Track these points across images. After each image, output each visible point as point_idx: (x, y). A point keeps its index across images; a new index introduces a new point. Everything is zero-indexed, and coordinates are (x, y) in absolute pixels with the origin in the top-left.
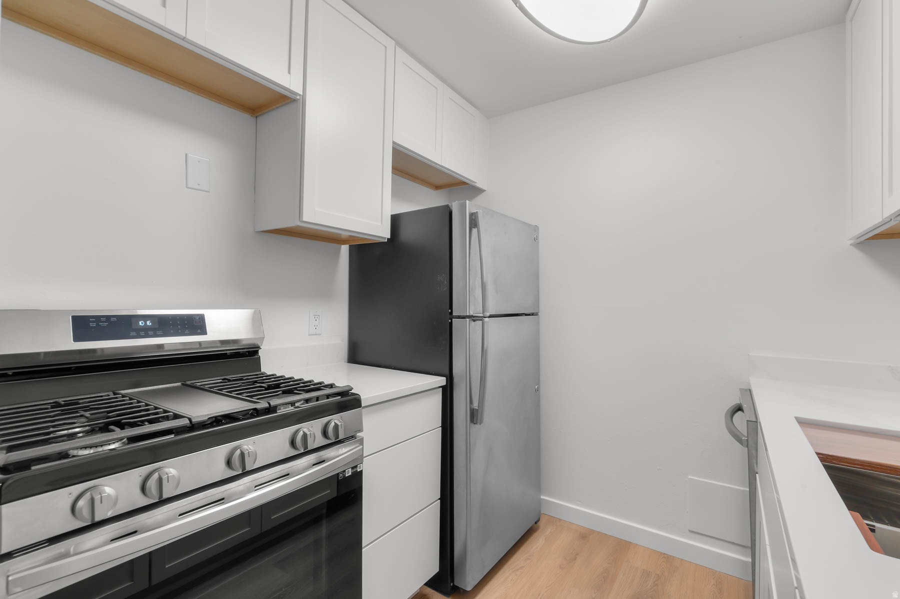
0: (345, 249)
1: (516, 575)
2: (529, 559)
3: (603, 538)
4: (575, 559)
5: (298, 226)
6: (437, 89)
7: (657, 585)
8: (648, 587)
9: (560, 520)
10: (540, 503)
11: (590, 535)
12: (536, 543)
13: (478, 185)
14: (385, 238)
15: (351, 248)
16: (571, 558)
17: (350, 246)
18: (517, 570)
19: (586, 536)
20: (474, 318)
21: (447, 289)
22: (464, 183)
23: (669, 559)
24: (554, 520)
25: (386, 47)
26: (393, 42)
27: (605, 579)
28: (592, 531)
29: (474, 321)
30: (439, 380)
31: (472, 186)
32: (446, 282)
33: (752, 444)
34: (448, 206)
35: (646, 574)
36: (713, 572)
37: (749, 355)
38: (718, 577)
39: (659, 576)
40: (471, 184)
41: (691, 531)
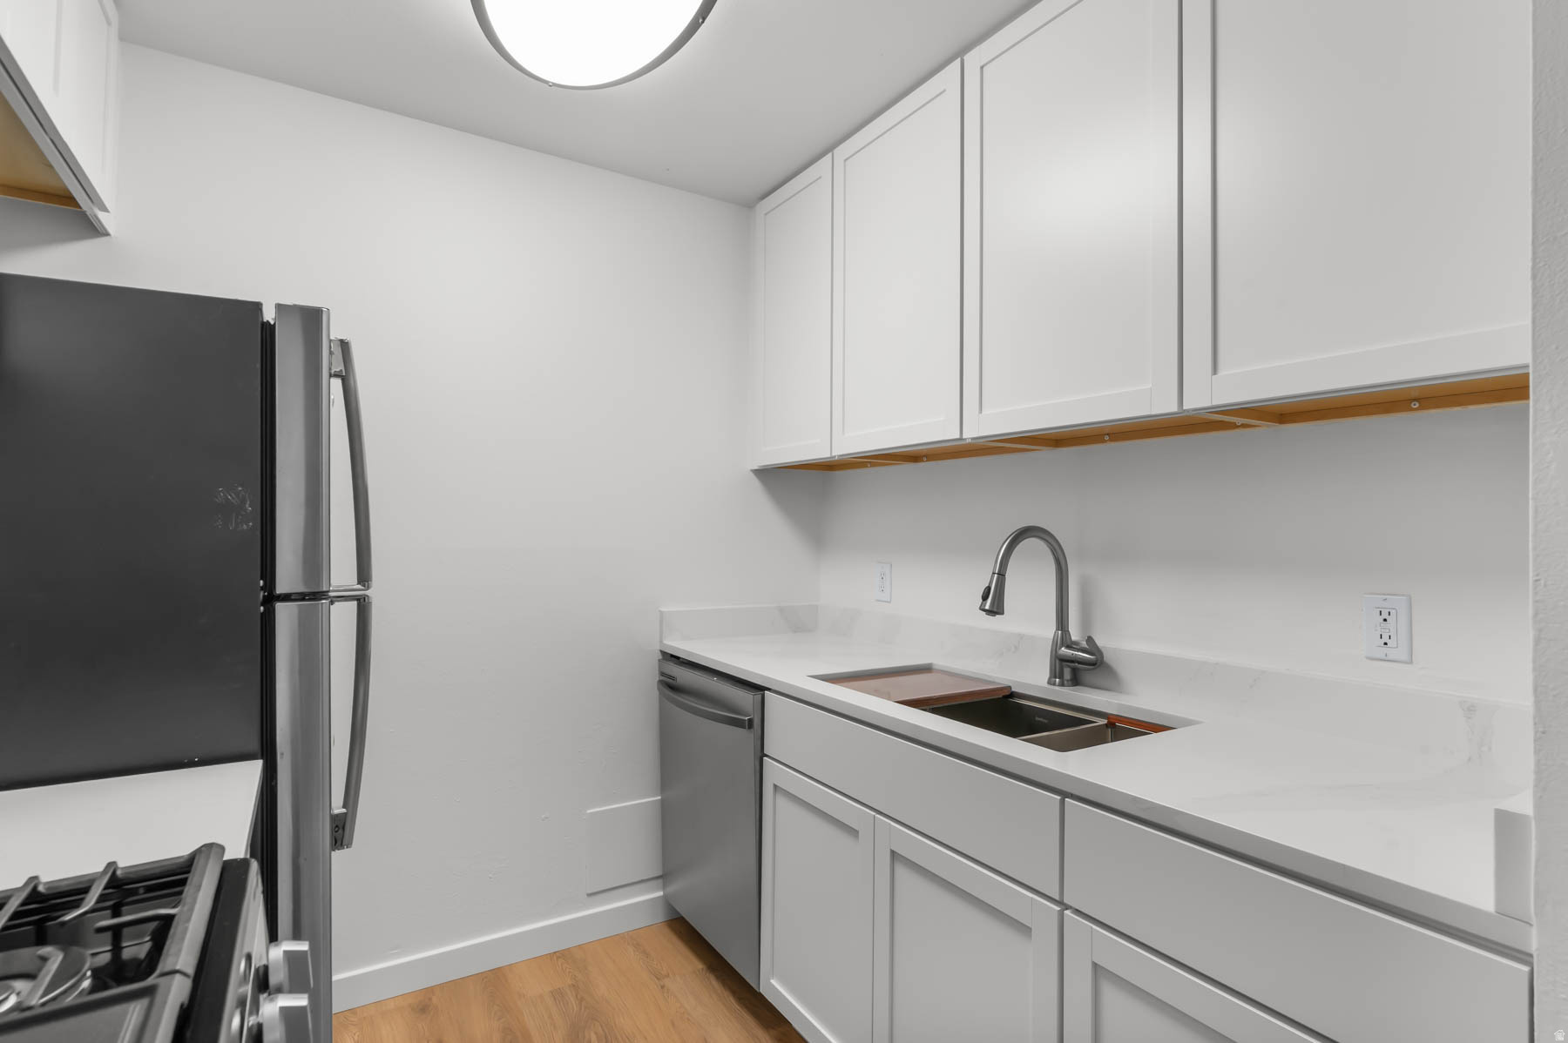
7: (582, 1000)
8: (575, 1008)
11: (430, 999)
19: (423, 1005)
21: (251, 526)
23: (564, 956)
24: (344, 1018)
28: (430, 990)
30: (255, 768)
31: (84, 214)
32: (251, 507)
33: (757, 722)
34: (257, 307)
35: (558, 995)
36: (621, 937)
37: (660, 611)
38: (631, 939)
39: (574, 986)
40: (84, 207)
41: (590, 895)
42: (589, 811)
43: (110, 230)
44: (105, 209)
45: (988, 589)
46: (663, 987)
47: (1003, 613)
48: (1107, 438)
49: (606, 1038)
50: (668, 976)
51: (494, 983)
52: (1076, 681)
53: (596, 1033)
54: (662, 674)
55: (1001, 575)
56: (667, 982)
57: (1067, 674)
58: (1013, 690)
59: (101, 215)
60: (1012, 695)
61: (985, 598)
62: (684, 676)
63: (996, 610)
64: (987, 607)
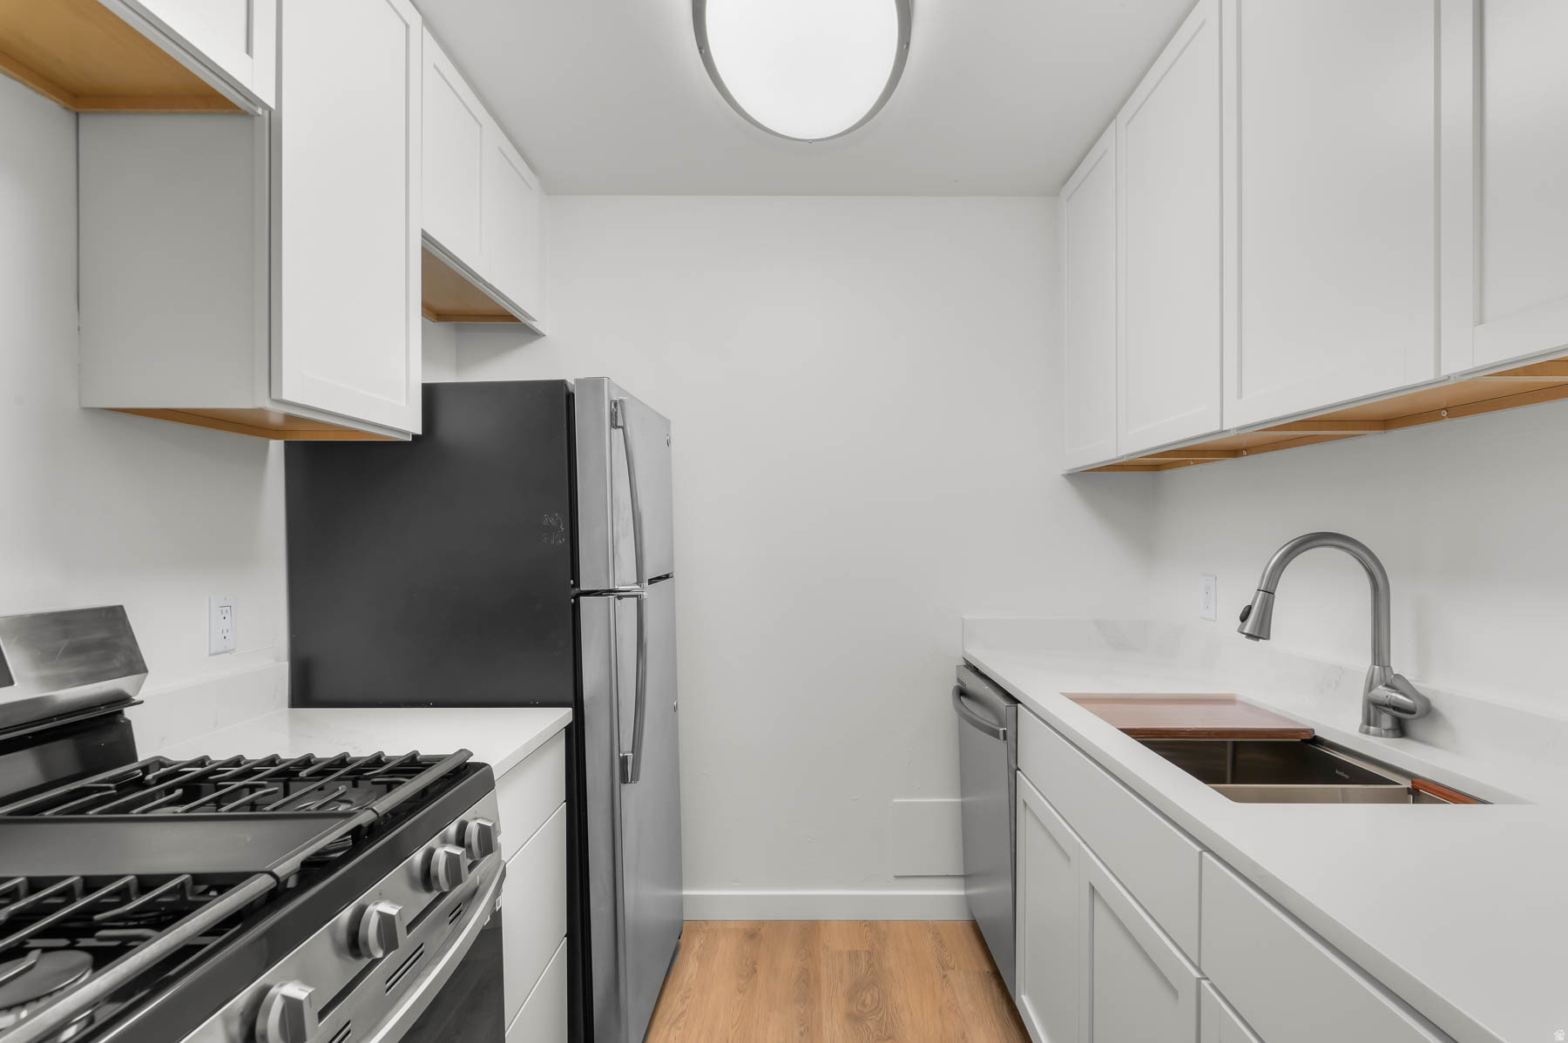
0: (276, 448)
1: (680, 1029)
2: (686, 997)
3: (780, 925)
4: (755, 971)
5: (262, 411)
6: (481, 125)
7: (871, 965)
8: (863, 971)
9: (706, 922)
10: (680, 903)
11: (760, 929)
12: (689, 969)
13: (537, 325)
14: (406, 433)
15: (290, 448)
16: (749, 972)
17: (287, 444)
18: (677, 1020)
19: (754, 933)
20: (621, 594)
21: (564, 541)
22: (510, 318)
23: (871, 925)
24: (699, 925)
25: (407, 26)
26: (419, 18)
27: (807, 985)
28: (762, 923)
29: (620, 598)
30: (564, 715)
31: (525, 325)
32: (564, 528)
33: (1010, 734)
34: (562, 383)
35: (853, 955)
36: (926, 923)
37: (963, 619)
38: (935, 929)
39: (869, 952)
40: (524, 322)
41: (897, 877)
42: (896, 800)
43: (546, 333)
44: (534, 320)
45: (1249, 608)
46: (944, 976)
47: (1268, 638)
48: (1444, 413)
49: (879, 1003)
50: (953, 969)
51: (808, 932)
52: (1400, 730)
53: (872, 996)
54: (959, 680)
55: (1269, 593)
56: (949, 973)
57: (1386, 721)
58: (1316, 734)
59: (535, 324)
60: (1316, 741)
61: (1244, 618)
62: (975, 684)
63: (1261, 632)
64: (1246, 631)
